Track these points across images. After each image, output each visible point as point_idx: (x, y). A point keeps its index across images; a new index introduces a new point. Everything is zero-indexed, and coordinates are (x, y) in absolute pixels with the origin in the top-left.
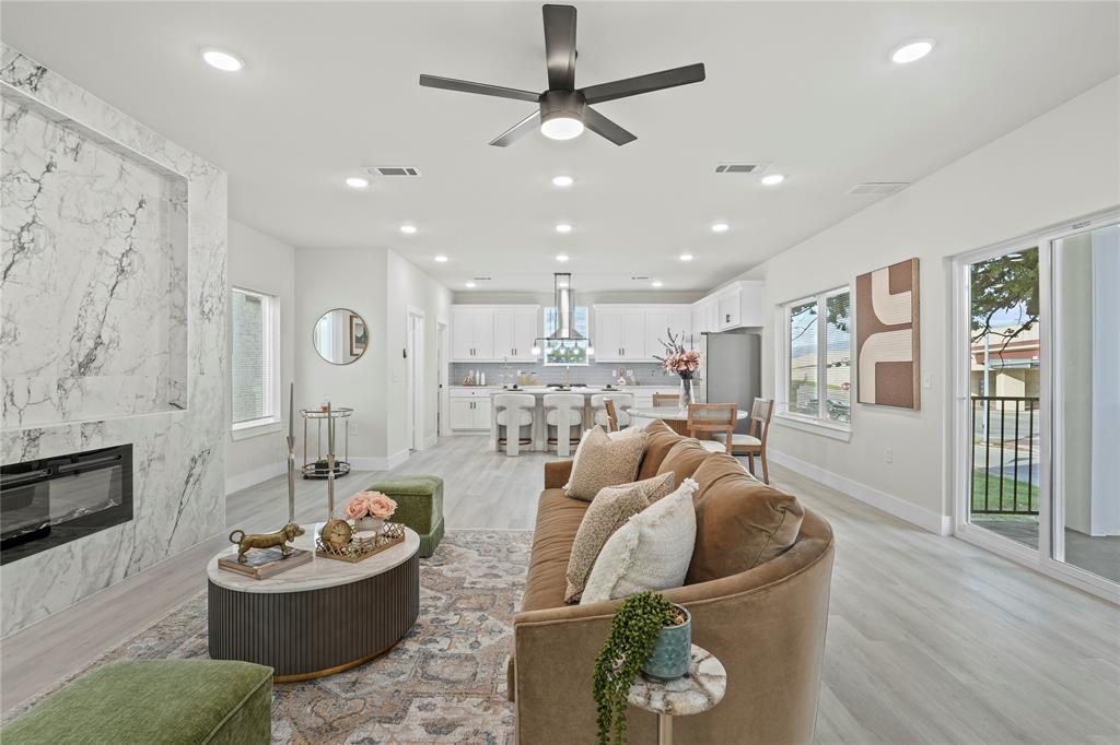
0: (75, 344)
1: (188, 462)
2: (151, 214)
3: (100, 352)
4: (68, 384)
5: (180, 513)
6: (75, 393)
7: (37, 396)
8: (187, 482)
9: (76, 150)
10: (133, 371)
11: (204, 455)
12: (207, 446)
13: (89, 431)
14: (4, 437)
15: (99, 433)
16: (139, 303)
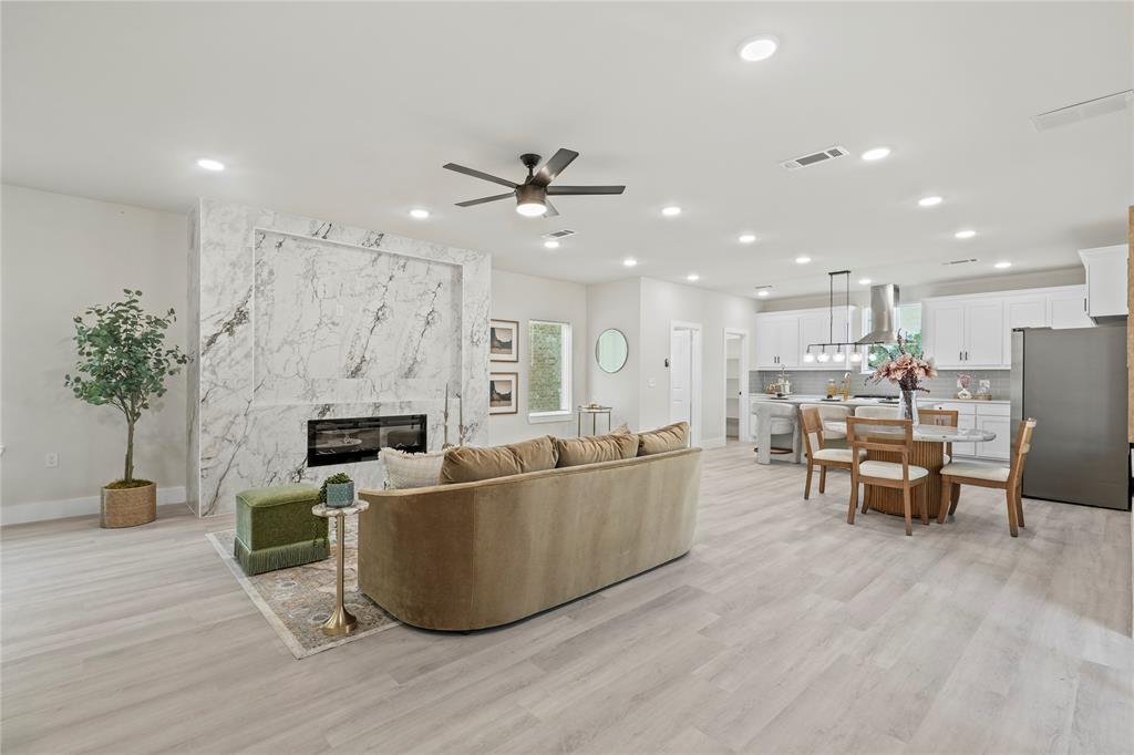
0: (403, 362)
2: (445, 289)
3: (416, 366)
4: (399, 383)
6: (403, 387)
9: (404, 267)
10: (435, 376)
11: (472, 426)
12: (476, 421)
13: (403, 405)
14: (363, 404)
15: (410, 407)
16: (437, 339)
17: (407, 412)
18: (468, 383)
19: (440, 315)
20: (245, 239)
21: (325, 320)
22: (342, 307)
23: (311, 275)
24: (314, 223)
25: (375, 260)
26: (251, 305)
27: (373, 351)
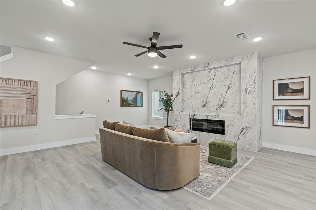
0: (219, 102)
1: (241, 128)
3: (224, 104)
4: (218, 109)
5: (238, 139)
6: (219, 111)
7: (213, 110)
8: (241, 133)
10: (232, 107)
11: (247, 128)
12: (248, 126)
13: (216, 117)
14: (203, 115)
15: (218, 117)
16: (233, 93)
17: (217, 119)
18: (244, 110)
19: (234, 84)
20: (179, 77)
21: (197, 92)
22: (200, 87)
23: (194, 81)
24: (191, 67)
25: (210, 71)
26: (180, 91)
27: (209, 99)
